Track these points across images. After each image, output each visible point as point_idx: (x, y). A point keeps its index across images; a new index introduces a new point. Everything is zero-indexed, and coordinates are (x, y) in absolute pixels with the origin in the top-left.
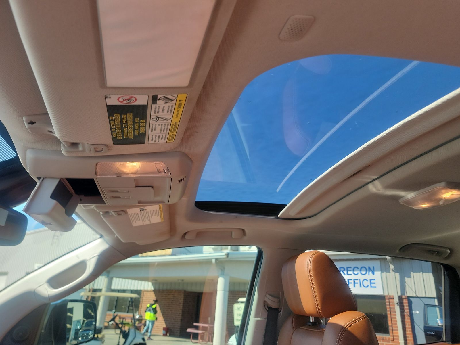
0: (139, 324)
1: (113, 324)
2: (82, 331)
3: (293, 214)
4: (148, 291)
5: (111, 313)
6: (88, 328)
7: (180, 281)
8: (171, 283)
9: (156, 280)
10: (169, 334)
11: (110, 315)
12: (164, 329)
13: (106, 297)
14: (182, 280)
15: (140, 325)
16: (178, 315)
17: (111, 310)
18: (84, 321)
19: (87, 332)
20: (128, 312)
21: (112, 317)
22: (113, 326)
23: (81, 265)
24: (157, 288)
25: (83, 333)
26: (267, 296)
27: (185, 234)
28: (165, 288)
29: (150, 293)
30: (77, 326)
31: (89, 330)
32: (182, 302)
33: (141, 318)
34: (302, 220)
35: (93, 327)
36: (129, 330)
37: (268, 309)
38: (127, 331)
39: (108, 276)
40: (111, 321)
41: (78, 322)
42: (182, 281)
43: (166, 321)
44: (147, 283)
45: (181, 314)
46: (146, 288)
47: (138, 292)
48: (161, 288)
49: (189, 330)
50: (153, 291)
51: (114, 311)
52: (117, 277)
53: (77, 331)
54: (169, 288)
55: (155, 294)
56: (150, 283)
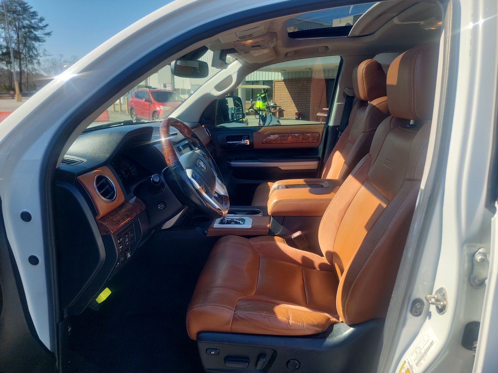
0: (273, 110)
1: (252, 111)
2: (235, 114)
3: (357, 34)
4: (278, 81)
5: (250, 102)
6: (238, 113)
7: (308, 70)
8: (300, 72)
9: (285, 70)
10: (301, 118)
11: (248, 104)
12: (296, 114)
13: (242, 89)
15: (275, 111)
17: (249, 100)
18: (235, 108)
19: (238, 115)
21: (251, 105)
22: (253, 113)
23: (230, 78)
24: (287, 78)
25: (236, 115)
26: (346, 88)
27: (287, 53)
28: (294, 77)
29: (280, 83)
30: (232, 111)
31: (239, 114)
34: (366, 37)
35: (241, 112)
36: (266, 114)
37: (346, 97)
38: (265, 116)
40: (250, 108)
41: (232, 108)
43: (298, 107)
44: (277, 73)
46: (276, 79)
47: (270, 83)
48: (290, 77)
49: (319, 114)
50: (283, 80)
51: (251, 100)
53: (232, 114)
54: (297, 77)
55: (285, 84)
56: (280, 74)
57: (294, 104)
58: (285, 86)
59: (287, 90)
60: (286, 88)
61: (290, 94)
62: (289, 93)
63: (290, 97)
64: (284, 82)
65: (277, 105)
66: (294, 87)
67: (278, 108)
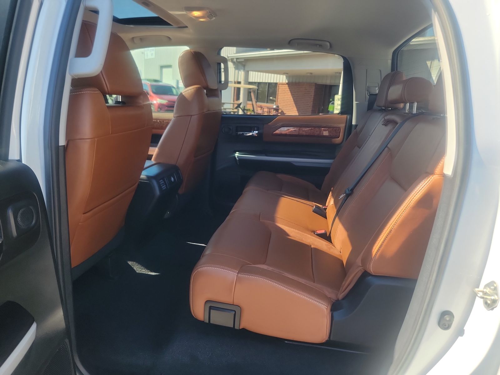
4: (282, 84)
7: (309, 74)
9: (289, 74)
13: (245, 89)
14: (311, 73)
16: (310, 107)
20: (267, 103)
24: (291, 81)
28: (297, 81)
29: (284, 86)
32: (313, 95)
33: (278, 108)
39: (244, 70)
42: (311, 75)
43: (300, 111)
44: (282, 76)
45: (312, 106)
46: (281, 82)
48: (294, 81)
50: (287, 84)
52: (253, 71)
55: (288, 87)
56: (285, 77)
57: (295, 108)
58: (289, 90)
59: (290, 93)
60: (289, 91)
61: (293, 98)
62: (292, 96)
63: (293, 100)
64: (288, 85)
65: (280, 108)
66: (297, 91)
67: (280, 111)
